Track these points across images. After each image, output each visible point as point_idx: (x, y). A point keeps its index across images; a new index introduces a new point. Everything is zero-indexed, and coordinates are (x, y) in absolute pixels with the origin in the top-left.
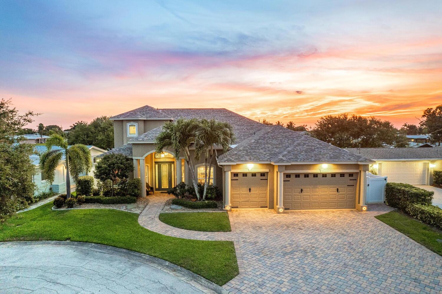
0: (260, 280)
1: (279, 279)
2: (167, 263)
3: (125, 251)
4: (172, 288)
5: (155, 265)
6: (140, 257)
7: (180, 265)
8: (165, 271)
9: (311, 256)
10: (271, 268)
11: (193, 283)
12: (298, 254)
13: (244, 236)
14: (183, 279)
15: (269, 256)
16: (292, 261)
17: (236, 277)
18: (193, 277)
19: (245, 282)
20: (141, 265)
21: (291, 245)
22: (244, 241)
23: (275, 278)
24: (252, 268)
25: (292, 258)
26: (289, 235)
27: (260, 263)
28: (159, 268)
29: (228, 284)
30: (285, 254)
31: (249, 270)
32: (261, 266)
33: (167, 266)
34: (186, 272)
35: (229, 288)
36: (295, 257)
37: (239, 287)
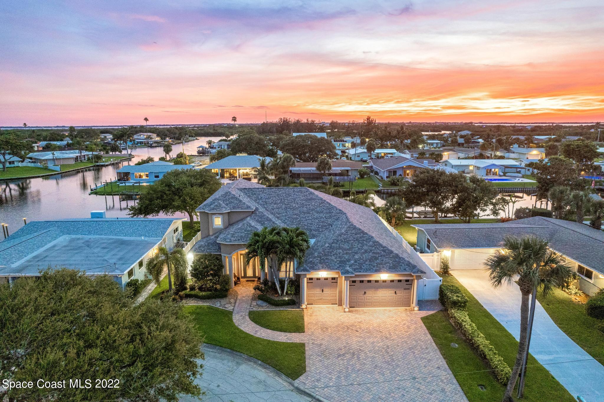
0: (318, 377)
1: (330, 376)
2: (260, 362)
3: (229, 350)
4: (264, 381)
5: (252, 363)
6: (241, 356)
7: (269, 364)
8: (259, 368)
9: (356, 358)
10: (327, 367)
11: (277, 378)
12: (348, 356)
13: (313, 338)
14: (271, 374)
15: (328, 357)
16: (342, 362)
17: (304, 374)
18: (277, 373)
19: (309, 378)
20: (243, 364)
21: (345, 347)
22: (313, 343)
23: (328, 375)
24: (314, 367)
25: (343, 360)
26: (346, 338)
27: (321, 363)
28: (255, 366)
29: (298, 379)
30: (339, 356)
31: (313, 369)
32: (321, 365)
33: (260, 365)
34: (272, 369)
35: (299, 382)
36: (345, 358)
37: (304, 381)
